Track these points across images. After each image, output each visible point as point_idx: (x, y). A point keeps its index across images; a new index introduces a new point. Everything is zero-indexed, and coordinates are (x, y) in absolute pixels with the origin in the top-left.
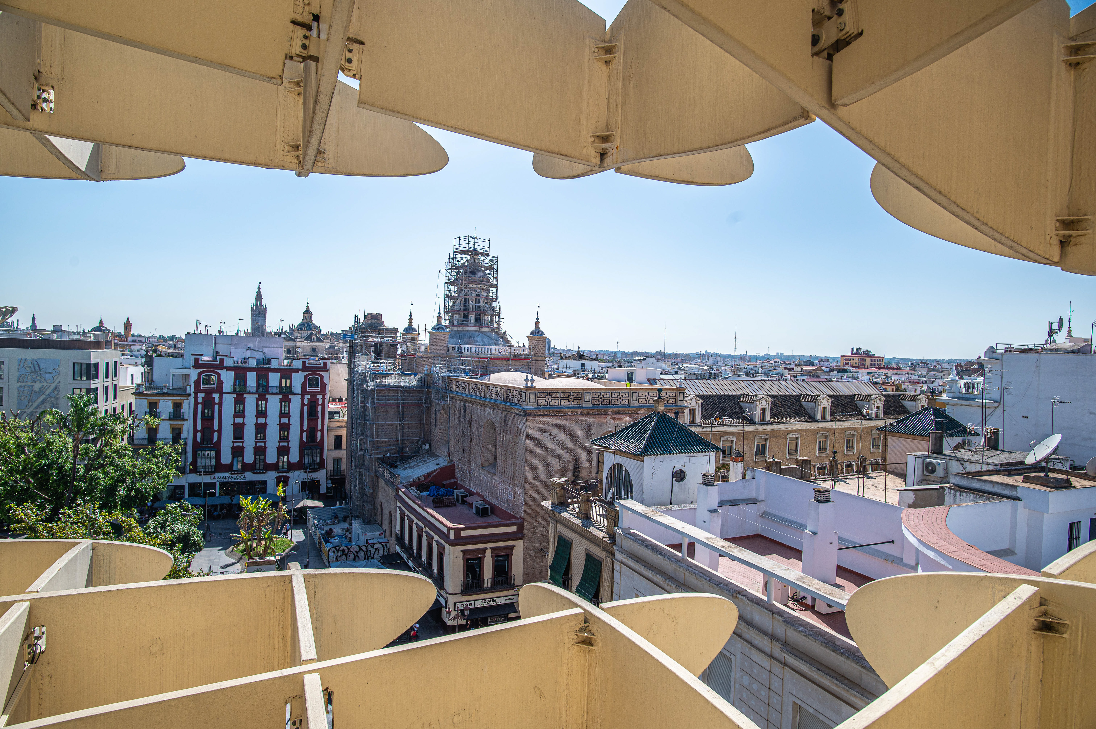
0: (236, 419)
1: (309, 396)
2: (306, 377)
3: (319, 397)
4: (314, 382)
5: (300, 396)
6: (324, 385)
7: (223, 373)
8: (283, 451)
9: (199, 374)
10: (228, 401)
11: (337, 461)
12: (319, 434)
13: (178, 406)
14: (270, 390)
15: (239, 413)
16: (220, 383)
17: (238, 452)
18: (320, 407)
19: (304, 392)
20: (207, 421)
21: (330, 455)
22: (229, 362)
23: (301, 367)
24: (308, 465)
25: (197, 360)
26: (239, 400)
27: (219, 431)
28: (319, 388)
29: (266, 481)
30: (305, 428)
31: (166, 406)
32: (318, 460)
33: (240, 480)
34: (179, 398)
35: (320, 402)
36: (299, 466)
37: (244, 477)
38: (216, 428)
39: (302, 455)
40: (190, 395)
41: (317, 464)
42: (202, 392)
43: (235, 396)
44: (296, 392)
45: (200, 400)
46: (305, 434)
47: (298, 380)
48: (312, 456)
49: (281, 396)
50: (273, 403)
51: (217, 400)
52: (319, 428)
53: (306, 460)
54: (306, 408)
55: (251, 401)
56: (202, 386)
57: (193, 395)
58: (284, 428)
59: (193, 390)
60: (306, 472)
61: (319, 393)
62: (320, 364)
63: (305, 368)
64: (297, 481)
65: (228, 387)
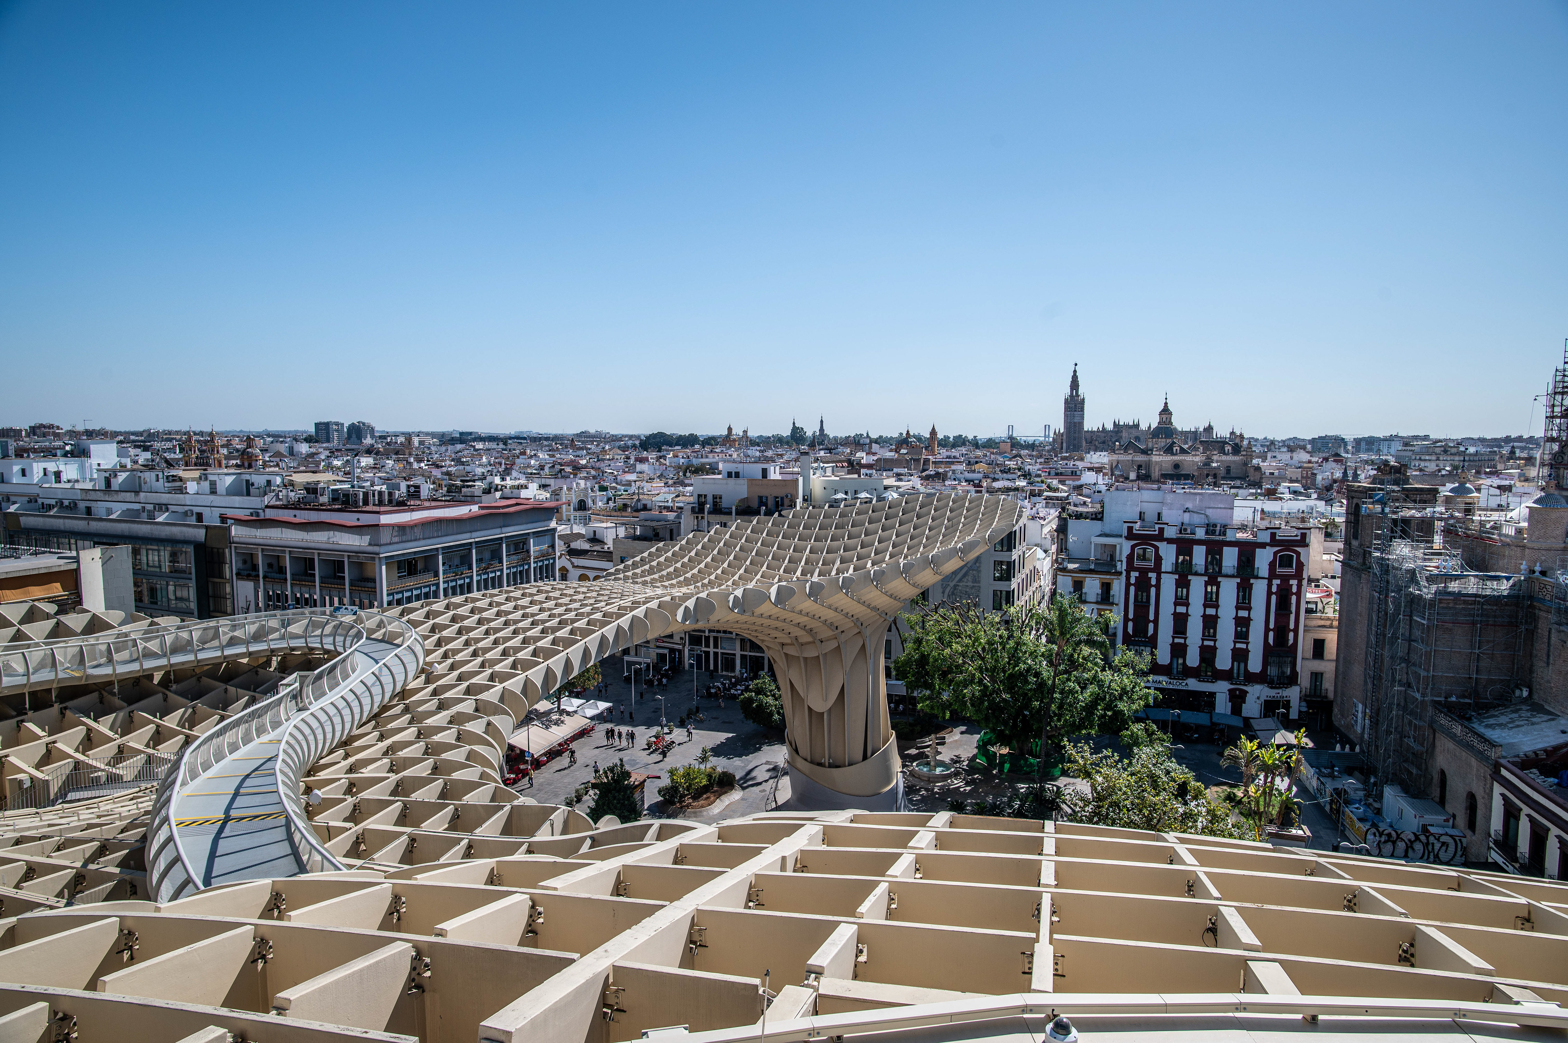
0: (1178, 607)
1: (1278, 582)
2: (1275, 554)
3: (1294, 582)
4: (1286, 561)
5: (1266, 581)
6: (1300, 566)
7: (1163, 546)
8: (1241, 656)
9: (1133, 547)
10: (1168, 583)
11: (1317, 677)
12: (1291, 635)
13: (1106, 587)
14: (1224, 570)
15: (1182, 601)
16: (1159, 559)
17: (1179, 650)
18: (1294, 598)
19: (1272, 575)
20: (1142, 607)
21: (1305, 666)
22: (1170, 533)
23: (1268, 541)
24: (1276, 678)
25: (1130, 529)
26: (1183, 583)
27: (1156, 622)
28: (1293, 571)
29: (1215, 693)
30: (1272, 626)
31: (1092, 586)
32: (1288, 671)
33: (1180, 687)
34: (1108, 577)
35: (1294, 589)
36: (1260, 678)
37: (1187, 684)
38: (1151, 617)
39: (1265, 663)
40: (1121, 573)
41: (1287, 677)
42: (1136, 569)
43: (1177, 577)
44: (1260, 575)
45: (1133, 581)
46: (1271, 634)
47: (1264, 558)
48: (1280, 665)
49: (1238, 580)
50: (1229, 588)
51: (1153, 582)
52: (1292, 626)
53: (1272, 671)
54: (1274, 598)
55: (1197, 585)
56: (1136, 563)
57: (1124, 573)
58: (1242, 623)
59: (1124, 567)
60: (1272, 688)
61: (1293, 577)
62: (1296, 536)
63: (1274, 541)
64: (1258, 698)
65: (1167, 564)
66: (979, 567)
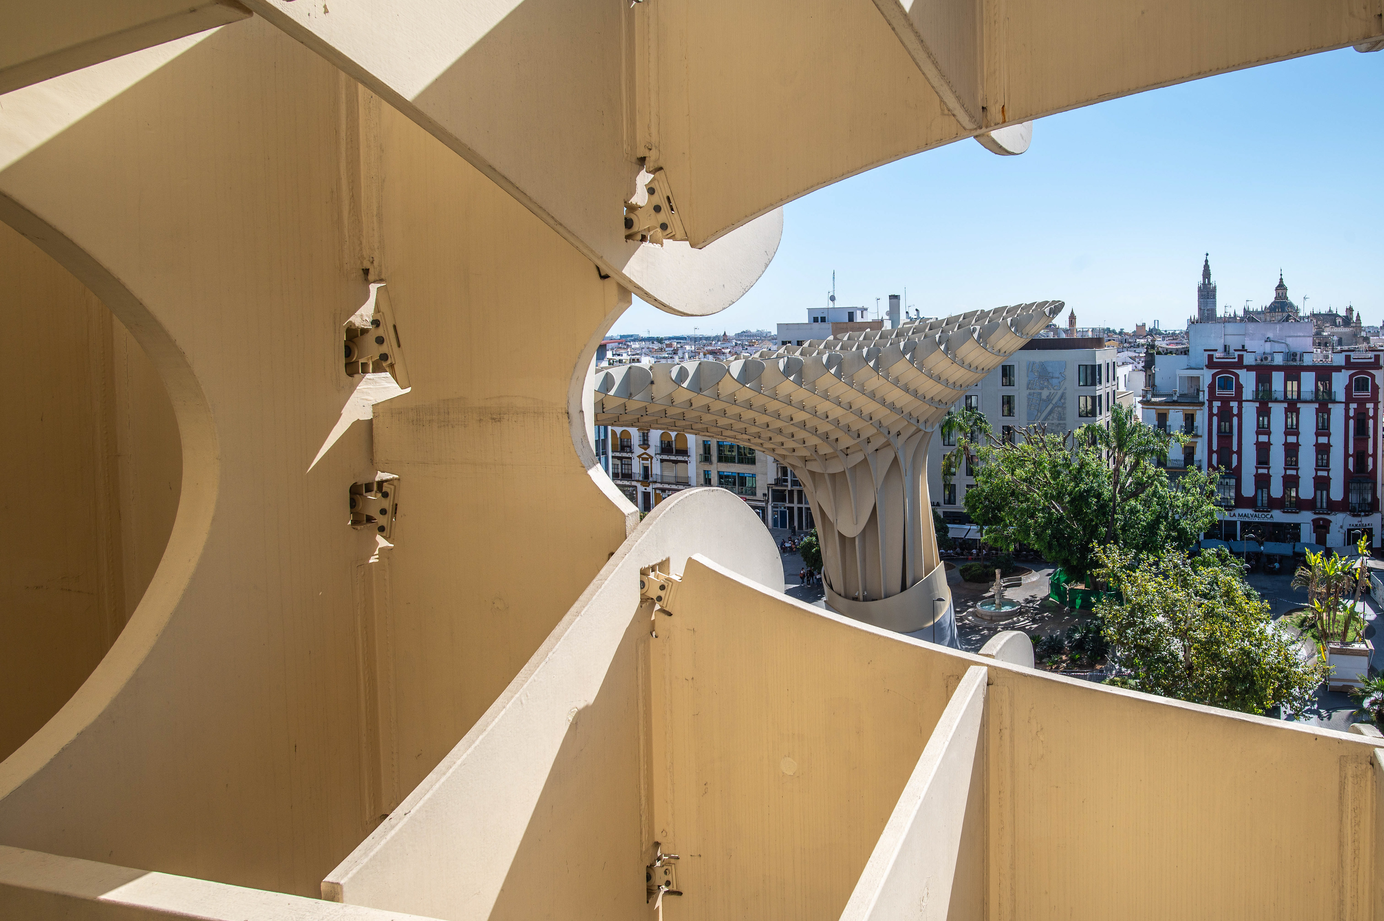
0: (1260, 436)
1: (1355, 406)
2: (1351, 377)
3: (1370, 406)
4: (1361, 385)
5: (1343, 406)
6: (1375, 389)
7: (1242, 373)
8: (1322, 483)
9: (1214, 376)
10: (1250, 411)
12: (1370, 460)
13: (1189, 419)
14: (1303, 396)
15: (1263, 430)
16: (1240, 388)
17: (1263, 481)
19: (1349, 399)
20: (1225, 437)
22: (1249, 360)
23: (1343, 364)
24: (1357, 506)
25: (1210, 357)
26: (1264, 411)
27: (1239, 453)
28: (1368, 394)
29: (1299, 524)
30: (1351, 452)
31: (1176, 418)
32: (1369, 498)
33: (1265, 520)
34: (1191, 408)
35: (1371, 413)
36: (1342, 506)
37: (1272, 516)
38: (1235, 448)
39: (1347, 491)
40: (1203, 404)
41: (1368, 504)
42: (1217, 399)
43: (1257, 404)
44: (1337, 399)
45: (1215, 411)
47: (1340, 381)
48: (1361, 492)
49: (1317, 406)
50: (1308, 414)
51: (1235, 411)
52: (1370, 451)
53: (1353, 498)
54: (1351, 422)
55: (1278, 413)
56: (1218, 392)
57: (1207, 403)
58: (1323, 450)
59: (1206, 397)
60: (1354, 516)
61: (1369, 400)
62: (1371, 358)
63: (1349, 365)
64: (1341, 527)
65: (1248, 392)
66: (1064, 403)
